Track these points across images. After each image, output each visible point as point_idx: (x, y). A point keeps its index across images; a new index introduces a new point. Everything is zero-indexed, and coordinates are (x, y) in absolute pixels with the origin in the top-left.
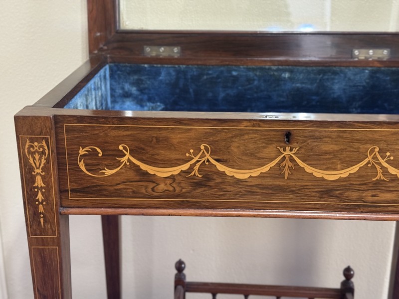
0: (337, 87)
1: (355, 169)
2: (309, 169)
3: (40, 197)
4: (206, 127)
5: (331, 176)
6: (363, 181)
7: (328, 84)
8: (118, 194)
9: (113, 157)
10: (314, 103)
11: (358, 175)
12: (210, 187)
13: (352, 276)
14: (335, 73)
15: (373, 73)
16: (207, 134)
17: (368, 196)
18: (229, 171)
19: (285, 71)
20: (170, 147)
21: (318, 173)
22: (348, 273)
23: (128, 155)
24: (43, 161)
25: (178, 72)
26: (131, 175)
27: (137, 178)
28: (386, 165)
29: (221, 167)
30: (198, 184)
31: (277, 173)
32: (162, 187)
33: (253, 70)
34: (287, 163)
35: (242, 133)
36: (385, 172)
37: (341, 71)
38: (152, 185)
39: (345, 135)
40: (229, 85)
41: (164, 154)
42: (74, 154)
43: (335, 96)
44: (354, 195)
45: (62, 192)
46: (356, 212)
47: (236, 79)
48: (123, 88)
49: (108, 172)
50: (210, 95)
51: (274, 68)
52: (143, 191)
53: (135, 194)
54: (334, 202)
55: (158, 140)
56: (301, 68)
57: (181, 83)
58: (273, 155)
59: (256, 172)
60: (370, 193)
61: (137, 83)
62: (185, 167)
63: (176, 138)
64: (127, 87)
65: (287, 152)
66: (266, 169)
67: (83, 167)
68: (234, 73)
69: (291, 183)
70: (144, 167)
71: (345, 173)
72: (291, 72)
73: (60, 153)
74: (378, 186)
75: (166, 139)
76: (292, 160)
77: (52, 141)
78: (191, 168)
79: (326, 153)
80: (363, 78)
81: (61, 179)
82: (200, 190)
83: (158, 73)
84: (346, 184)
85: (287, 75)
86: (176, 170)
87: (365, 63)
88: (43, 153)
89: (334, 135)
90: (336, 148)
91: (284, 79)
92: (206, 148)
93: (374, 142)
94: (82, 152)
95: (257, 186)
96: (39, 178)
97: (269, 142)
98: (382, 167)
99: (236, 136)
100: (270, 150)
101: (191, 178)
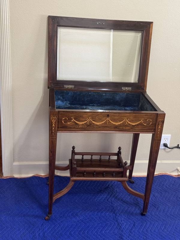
0: (118, 98)
1: (122, 122)
2: (112, 122)
3: (53, 129)
4: (91, 114)
5: (117, 124)
6: (123, 125)
7: (115, 97)
8: (70, 128)
9: (70, 120)
10: (111, 102)
11: (122, 124)
12: (91, 126)
13: (121, 149)
14: (117, 94)
15: (127, 95)
16: (91, 115)
17: (124, 128)
18: (95, 123)
19: (104, 93)
20: (83, 118)
21: (114, 123)
22: (120, 148)
23: (73, 119)
24: (55, 121)
25: (74, 93)
26: (74, 124)
27: (75, 124)
28: (128, 121)
29: (93, 122)
30: (88, 126)
31: (105, 123)
32: (80, 127)
33: (95, 93)
34: (108, 121)
35: (98, 115)
37: (119, 94)
38: (78, 126)
39: (120, 115)
40: (88, 97)
41: (81, 119)
42: (61, 119)
43: (117, 100)
44: (121, 128)
45: (58, 127)
46: (122, 131)
47: (90, 95)
48: (58, 97)
49: (69, 123)
50: (83, 99)
51: (101, 92)
52: (76, 127)
53: (74, 128)
54: (117, 129)
55: (80, 116)
56: (108, 93)
57: (75, 96)
58: (105, 119)
59: (101, 123)
60: (125, 127)
61: (62, 96)
62: (86, 122)
63: (84, 116)
64: (59, 97)
65: (108, 119)
66: (103, 122)
67: (63, 122)
68: (90, 94)
69: (108, 125)
70: (77, 122)
71: (119, 123)
72: (105, 93)
73: (58, 119)
74: (126, 126)
75: (82, 116)
76: (109, 120)
77: (57, 117)
78: (87, 122)
79: (116, 119)
80: (124, 95)
81: (58, 125)
82: (88, 127)
83: (68, 93)
84: (120, 125)
85: (104, 94)
86: (84, 123)
87: (125, 91)
88: (55, 119)
89: (117, 115)
90: (118, 118)
91: (104, 96)
92: (91, 118)
93: (125, 117)
94: (63, 119)
95: (101, 126)
96: (54, 124)
97: (104, 117)
98: (127, 122)
99: (97, 115)
100: (104, 118)
101: (87, 124)
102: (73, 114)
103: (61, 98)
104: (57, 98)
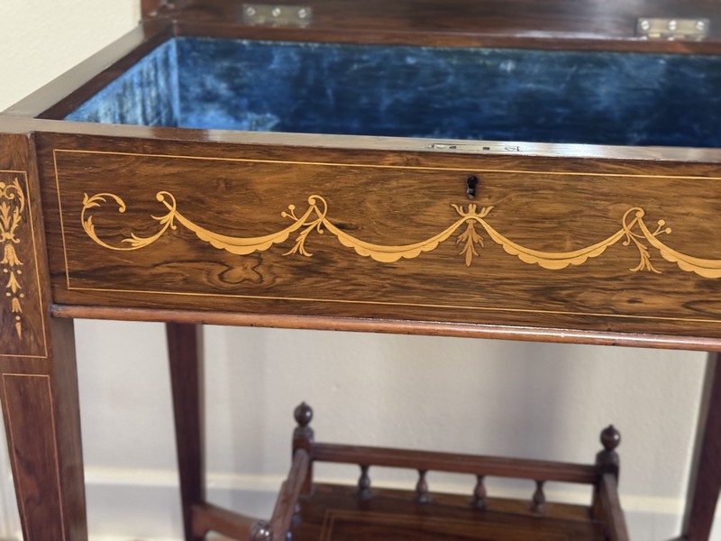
0: (605, 91)
1: (597, 250)
2: (511, 248)
3: (13, 283)
4: (319, 164)
5: (554, 262)
6: (613, 273)
7: (587, 84)
8: (156, 282)
9: (146, 214)
10: (559, 121)
11: (604, 261)
12: (327, 275)
13: (616, 443)
14: (601, 64)
16: (321, 177)
17: (622, 301)
18: (362, 248)
19: (505, 58)
20: (252, 198)
21: (528, 256)
22: (609, 438)
23: (173, 212)
24: (17, 218)
25: (306, 56)
26: (180, 248)
27: (192, 255)
28: (656, 243)
29: (346, 240)
30: (305, 270)
31: (450, 252)
32: (238, 272)
33: (446, 54)
34: (470, 234)
35: (385, 177)
36: (655, 256)
37: (614, 61)
38: (219, 269)
40: (400, 82)
41: (241, 211)
42: (73, 207)
43: (600, 107)
44: (597, 298)
45: (54, 275)
46: (600, 331)
47: (412, 72)
48: (202, 85)
49: (138, 243)
50: (364, 100)
51: (486, 51)
52: (204, 280)
53: (189, 284)
54: (558, 311)
55: (229, 186)
56: (536, 53)
57: (311, 77)
58: (444, 219)
59: (412, 251)
60: (626, 296)
61: (229, 75)
62: (281, 237)
63: (262, 182)
64: (210, 81)
65: (471, 215)
66: (430, 245)
67: (91, 232)
68: (410, 61)
69: (478, 273)
70: (203, 234)
71: (578, 258)
72: (518, 59)
73: (47, 204)
74: (641, 282)
75: (244, 184)
76: (479, 230)
77: (32, 180)
78: (292, 240)
79: (545, 218)
80: (653, 75)
81: (51, 253)
82: (308, 281)
83: (268, 58)
84: (581, 277)
85: (509, 66)
86: (263, 243)
87: (659, 47)
88: (15, 203)
89: (559, 184)
90: (561, 208)
91: (504, 75)
92: (318, 202)
93: (635, 198)
94: (88, 203)
95: (415, 276)
96: (9, 250)
97: (436, 194)
98: (650, 248)
99: (374, 182)
100: (439, 210)
101: (292, 258)
102: (170, 162)
103: (223, 88)
104: (195, 90)
